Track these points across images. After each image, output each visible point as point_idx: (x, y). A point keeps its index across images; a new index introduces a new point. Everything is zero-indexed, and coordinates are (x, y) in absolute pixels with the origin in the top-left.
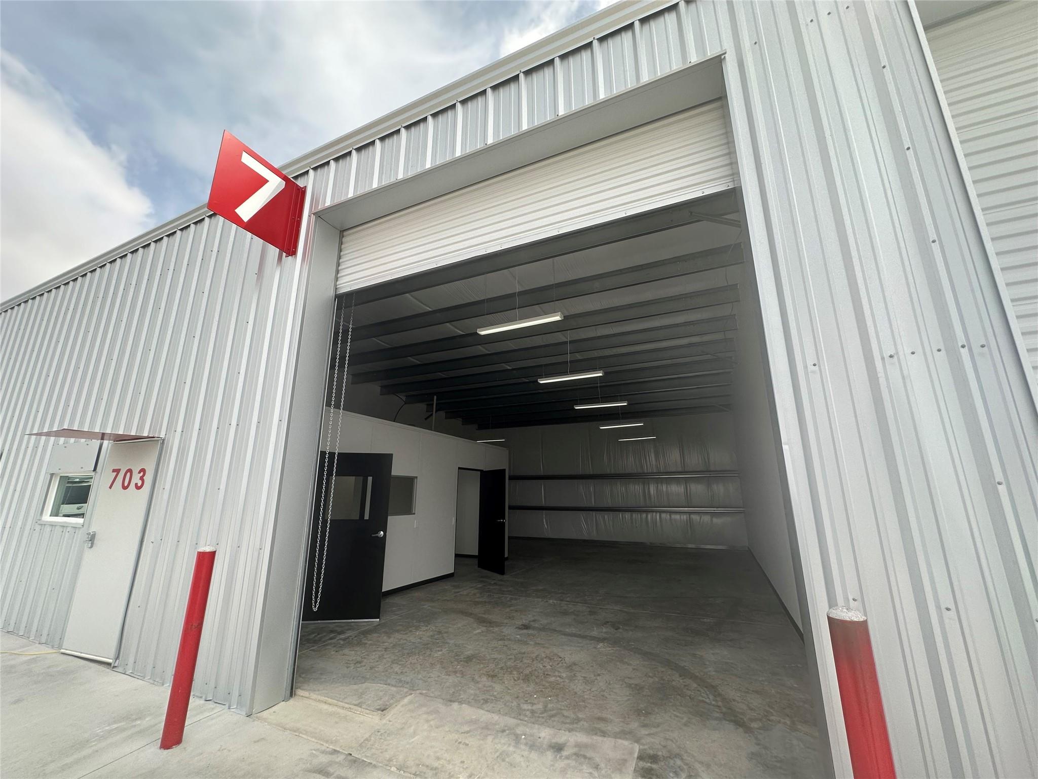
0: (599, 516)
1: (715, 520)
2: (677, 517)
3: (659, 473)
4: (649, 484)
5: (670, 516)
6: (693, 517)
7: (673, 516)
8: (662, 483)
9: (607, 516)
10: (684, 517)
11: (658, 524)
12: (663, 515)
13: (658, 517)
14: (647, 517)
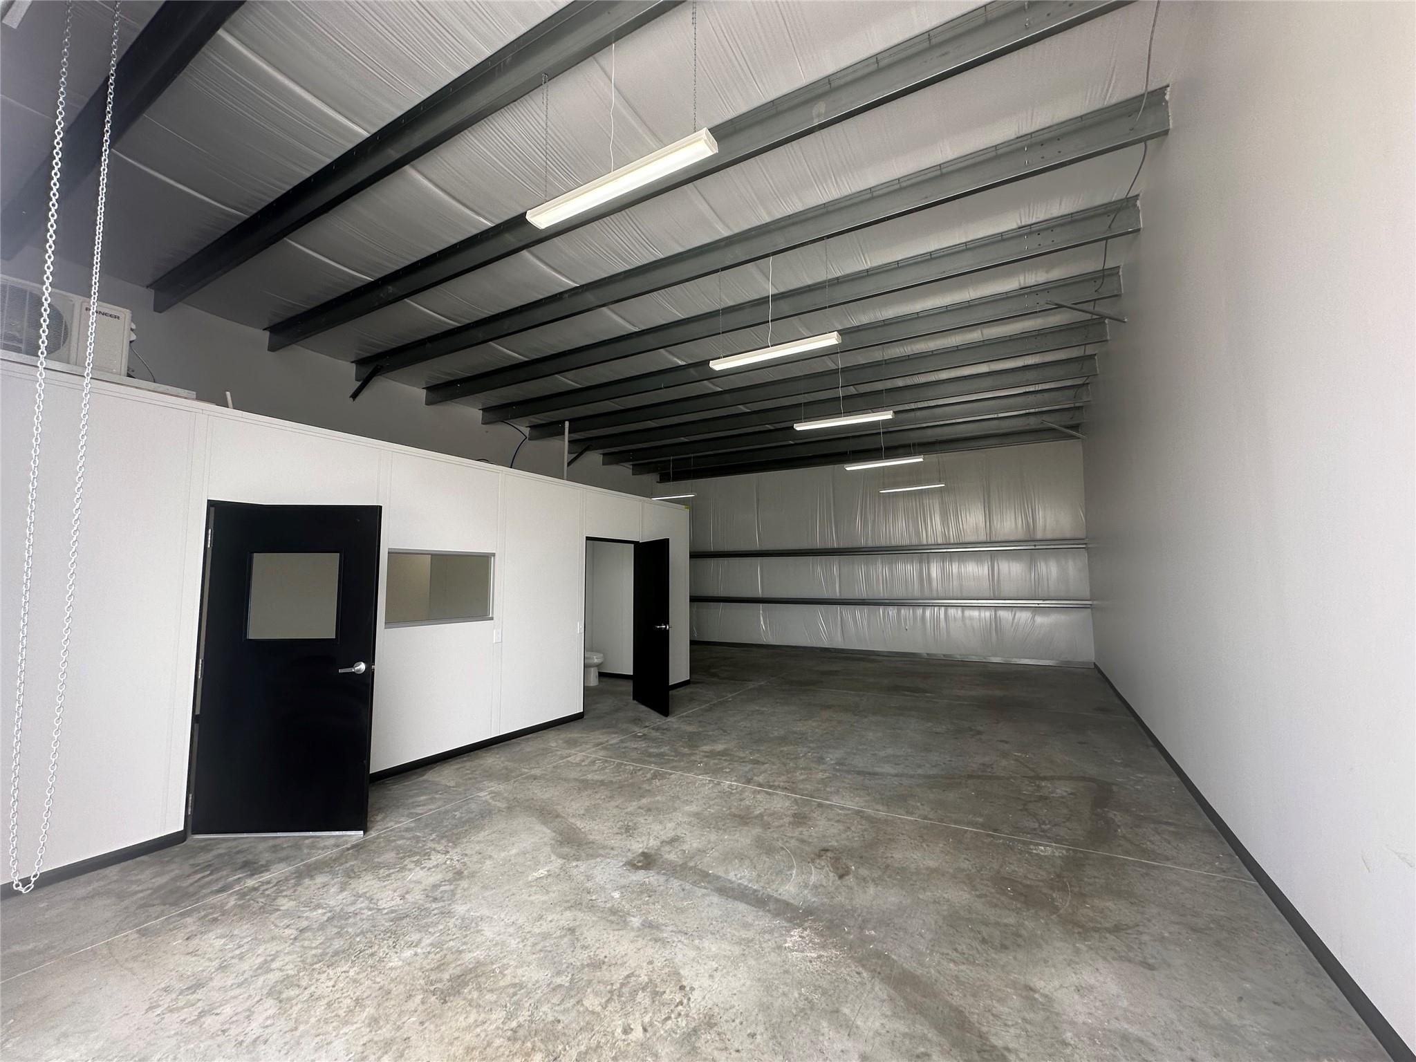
0: (846, 611)
1: (1039, 619)
2: (975, 613)
3: (948, 545)
4: (928, 563)
5: (963, 612)
6: (1002, 613)
7: (968, 613)
8: (951, 561)
9: (859, 613)
10: (987, 614)
11: (943, 624)
12: (952, 611)
13: (942, 616)
14: (924, 612)
